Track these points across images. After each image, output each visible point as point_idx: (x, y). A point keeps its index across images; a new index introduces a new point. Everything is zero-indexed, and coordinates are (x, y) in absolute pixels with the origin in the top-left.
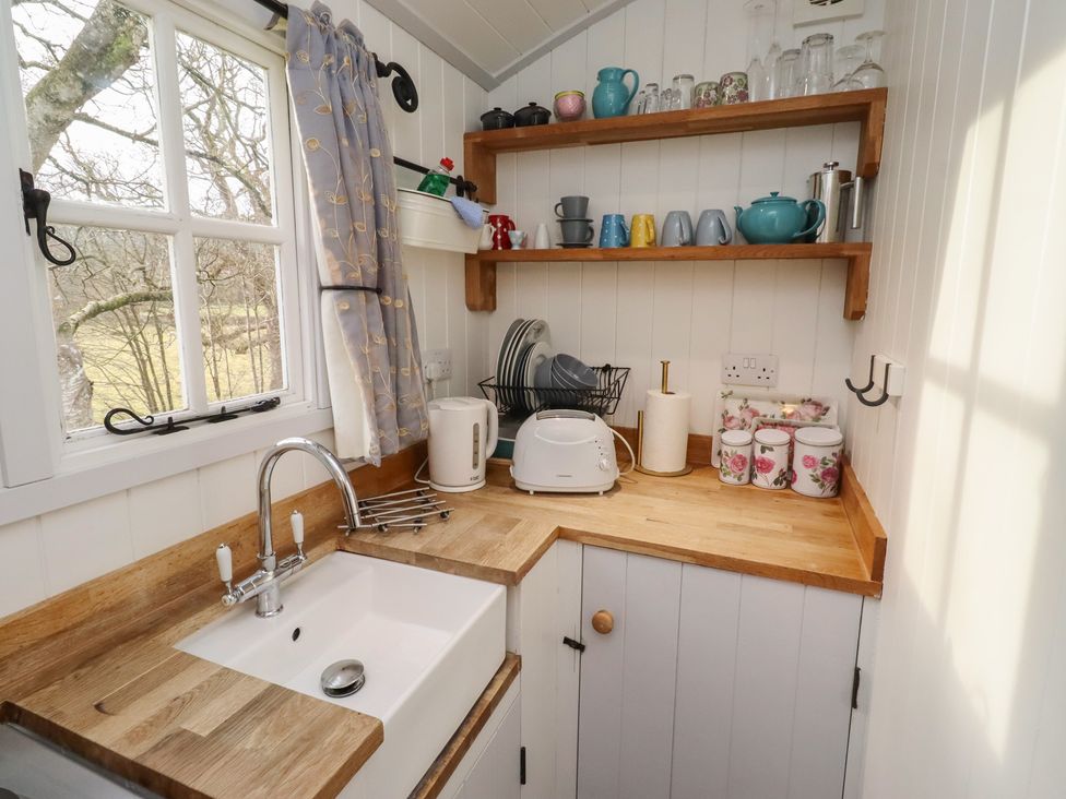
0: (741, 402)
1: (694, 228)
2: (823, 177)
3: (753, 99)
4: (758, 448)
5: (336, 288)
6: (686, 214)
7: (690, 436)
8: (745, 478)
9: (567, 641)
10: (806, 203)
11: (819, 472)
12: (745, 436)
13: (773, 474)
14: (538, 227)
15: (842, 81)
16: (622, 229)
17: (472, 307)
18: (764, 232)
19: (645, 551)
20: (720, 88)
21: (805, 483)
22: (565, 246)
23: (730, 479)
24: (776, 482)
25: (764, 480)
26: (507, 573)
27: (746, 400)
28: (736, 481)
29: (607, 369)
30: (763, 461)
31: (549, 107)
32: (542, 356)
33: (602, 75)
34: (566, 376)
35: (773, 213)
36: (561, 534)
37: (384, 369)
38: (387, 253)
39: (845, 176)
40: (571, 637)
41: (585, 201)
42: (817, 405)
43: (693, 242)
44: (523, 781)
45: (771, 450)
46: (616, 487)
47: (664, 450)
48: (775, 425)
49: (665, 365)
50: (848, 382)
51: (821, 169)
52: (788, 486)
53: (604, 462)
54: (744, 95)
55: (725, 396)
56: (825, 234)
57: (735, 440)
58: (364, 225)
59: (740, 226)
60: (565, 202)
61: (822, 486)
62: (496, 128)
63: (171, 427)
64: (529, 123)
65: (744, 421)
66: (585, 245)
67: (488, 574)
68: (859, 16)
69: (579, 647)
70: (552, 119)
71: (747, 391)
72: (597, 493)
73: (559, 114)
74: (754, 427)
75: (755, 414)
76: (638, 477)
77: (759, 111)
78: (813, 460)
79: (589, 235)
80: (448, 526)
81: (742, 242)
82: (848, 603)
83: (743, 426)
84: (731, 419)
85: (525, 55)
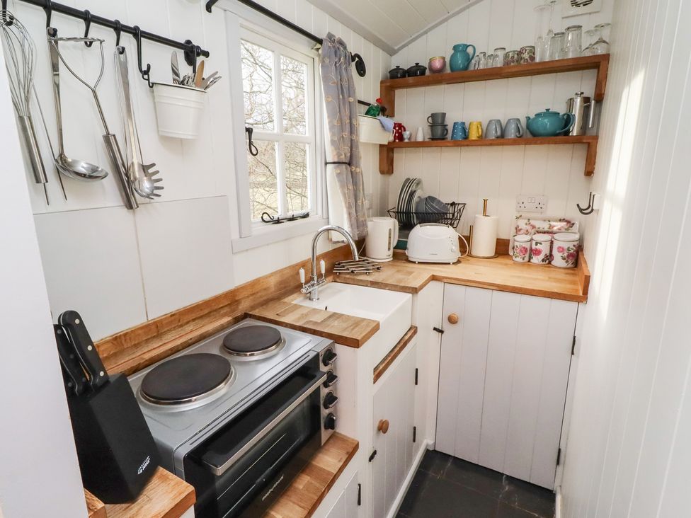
0: (526, 221)
1: (504, 128)
2: (575, 100)
3: (537, 60)
4: (534, 243)
5: (334, 163)
6: (499, 121)
7: (497, 239)
8: (527, 259)
9: (435, 329)
10: (564, 115)
11: (566, 254)
12: (528, 238)
13: (542, 256)
14: (418, 128)
15: (587, 48)
16: (464, 129)
17: (382, 172)
18: (541, 131)
19: (474, 285)
20: (520, 53)
21: (558, 260)
22: (433, 139)
23: (519, 259)
24: (543, 260)
25: (537, 260)
26: (413, 288)
27: (529, 220)
28: (521, 260)
29: (453, 204)
30: (536, 250)
31: (426, 65)
32: (419, 197)
33: (455, 48)
34: (432, 206)
35: (546, 121)
36: (434, 278)
37: (353, 201)
38: (354, 146)
39: (587, 100)
40: (437, 327)
41: (444, 115)
42: (568, 222)
43: (502, 136)
44: (416, 383)
45: (541, 244)
46: (459, 262)
47: (484, 245)
48: (544, 233)
49: (485, 201)
50: (578, 205)
51: (573, 96)
52: (550, 263)
53: (454, 248)
54: (533, 58)
55: (517, 218)
56: (575, 130)
57: (522, 240)
58: (346, 134)
59: (528, 127)
60: (433, 116)
61: (567, 262)
62: (397, 77)
63: (278, 222)
64: (415, 75)
65: (527, 231)
66: (443, 138)
67: (404, 289)
68: (598, 12)
69: (441, 332)
70: (427, 72)
71: (529, 215)
72: (449, 264)
73: (431, 69)
74: (533, 233)
75: (534, 227)
76: (469, 258)
77: (540, 67)
78: (563, 249)
79: (446, 132)
80: (381, 273)
81: (529, 136)
82: (571, 306)
83: (527, 232)
84: (520, 230)
85: (413, 37)
